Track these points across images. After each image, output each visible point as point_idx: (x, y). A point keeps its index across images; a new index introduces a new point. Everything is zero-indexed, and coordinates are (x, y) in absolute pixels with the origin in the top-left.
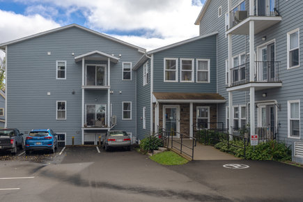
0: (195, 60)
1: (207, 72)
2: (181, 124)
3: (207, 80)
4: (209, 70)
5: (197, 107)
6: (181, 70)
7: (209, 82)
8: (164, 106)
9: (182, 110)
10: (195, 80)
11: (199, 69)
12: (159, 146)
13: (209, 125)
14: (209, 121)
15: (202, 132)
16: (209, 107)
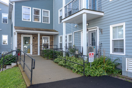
0: (41, 10)
1: (48, 17)
2: (33, 46)
3: (48, 22)
4: (49, 17)
5: (43, 37)
6: (33, 14)
7: (49, 23)
8: (22, 35)
9: (33, 38)
10: (41, 21)
11: (44, 15)
12: (12, 62)
13: (49, 46)
14: (49, 45)
15: (45, 50)
16: (49, 37)
